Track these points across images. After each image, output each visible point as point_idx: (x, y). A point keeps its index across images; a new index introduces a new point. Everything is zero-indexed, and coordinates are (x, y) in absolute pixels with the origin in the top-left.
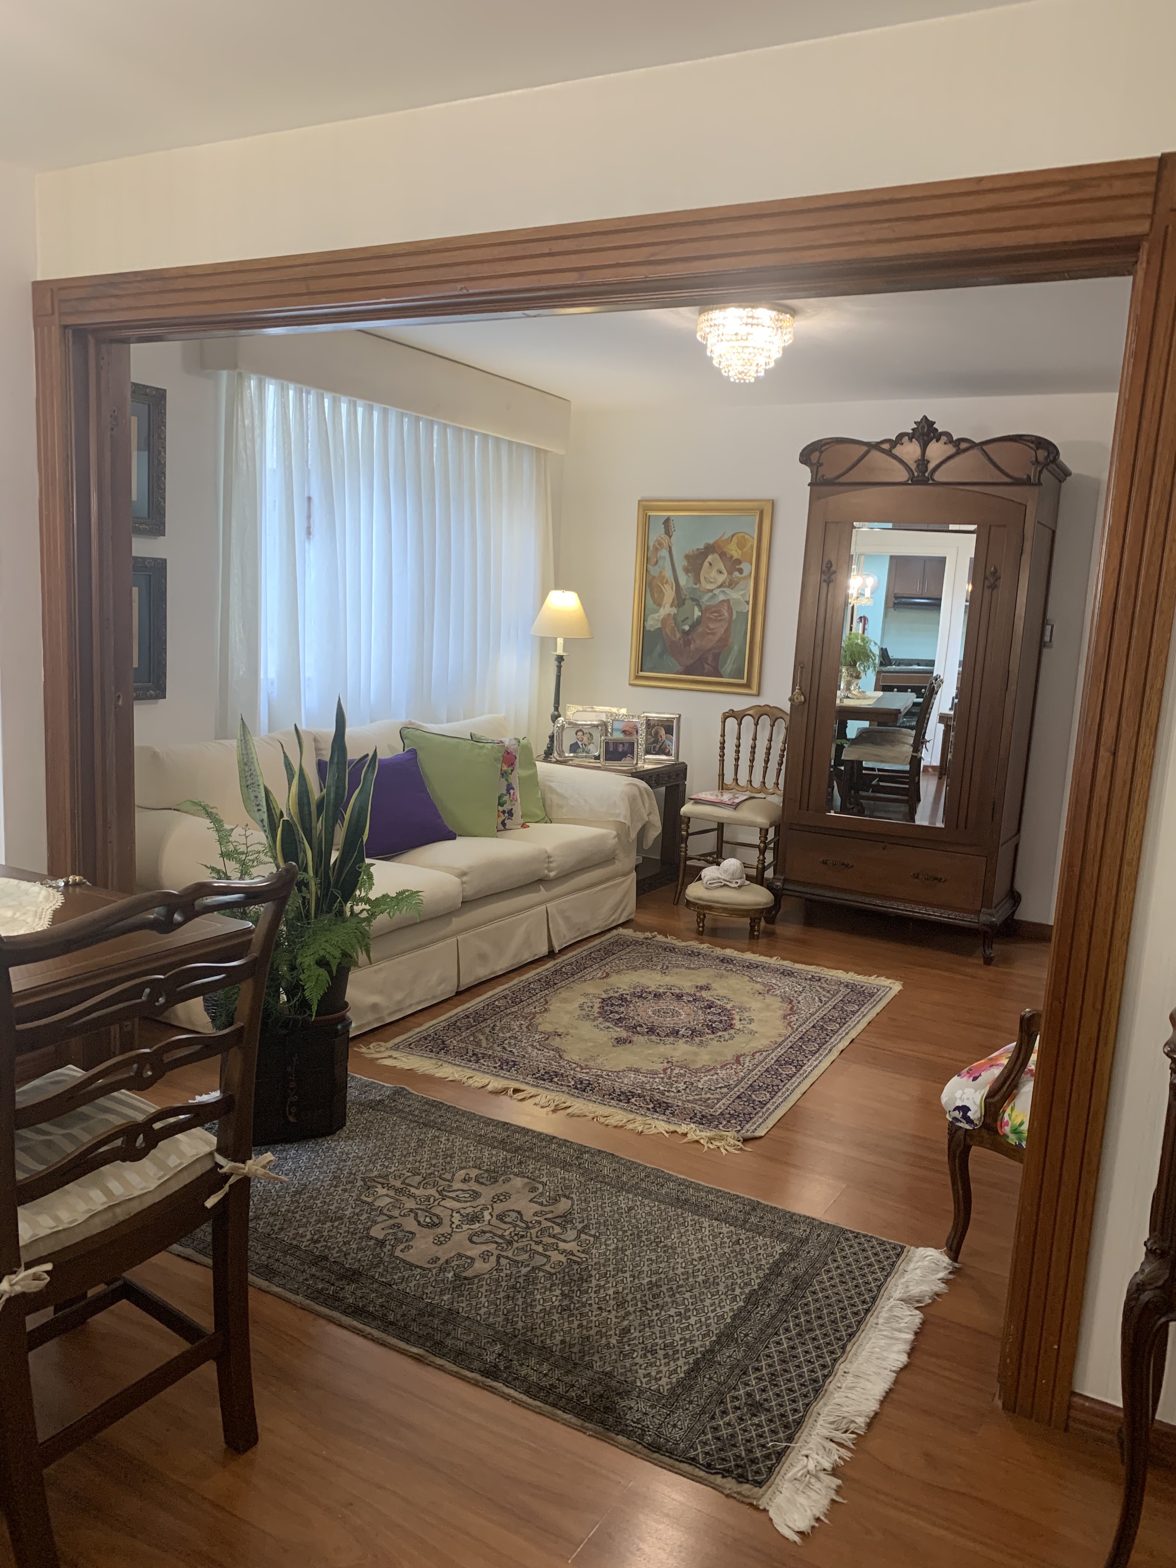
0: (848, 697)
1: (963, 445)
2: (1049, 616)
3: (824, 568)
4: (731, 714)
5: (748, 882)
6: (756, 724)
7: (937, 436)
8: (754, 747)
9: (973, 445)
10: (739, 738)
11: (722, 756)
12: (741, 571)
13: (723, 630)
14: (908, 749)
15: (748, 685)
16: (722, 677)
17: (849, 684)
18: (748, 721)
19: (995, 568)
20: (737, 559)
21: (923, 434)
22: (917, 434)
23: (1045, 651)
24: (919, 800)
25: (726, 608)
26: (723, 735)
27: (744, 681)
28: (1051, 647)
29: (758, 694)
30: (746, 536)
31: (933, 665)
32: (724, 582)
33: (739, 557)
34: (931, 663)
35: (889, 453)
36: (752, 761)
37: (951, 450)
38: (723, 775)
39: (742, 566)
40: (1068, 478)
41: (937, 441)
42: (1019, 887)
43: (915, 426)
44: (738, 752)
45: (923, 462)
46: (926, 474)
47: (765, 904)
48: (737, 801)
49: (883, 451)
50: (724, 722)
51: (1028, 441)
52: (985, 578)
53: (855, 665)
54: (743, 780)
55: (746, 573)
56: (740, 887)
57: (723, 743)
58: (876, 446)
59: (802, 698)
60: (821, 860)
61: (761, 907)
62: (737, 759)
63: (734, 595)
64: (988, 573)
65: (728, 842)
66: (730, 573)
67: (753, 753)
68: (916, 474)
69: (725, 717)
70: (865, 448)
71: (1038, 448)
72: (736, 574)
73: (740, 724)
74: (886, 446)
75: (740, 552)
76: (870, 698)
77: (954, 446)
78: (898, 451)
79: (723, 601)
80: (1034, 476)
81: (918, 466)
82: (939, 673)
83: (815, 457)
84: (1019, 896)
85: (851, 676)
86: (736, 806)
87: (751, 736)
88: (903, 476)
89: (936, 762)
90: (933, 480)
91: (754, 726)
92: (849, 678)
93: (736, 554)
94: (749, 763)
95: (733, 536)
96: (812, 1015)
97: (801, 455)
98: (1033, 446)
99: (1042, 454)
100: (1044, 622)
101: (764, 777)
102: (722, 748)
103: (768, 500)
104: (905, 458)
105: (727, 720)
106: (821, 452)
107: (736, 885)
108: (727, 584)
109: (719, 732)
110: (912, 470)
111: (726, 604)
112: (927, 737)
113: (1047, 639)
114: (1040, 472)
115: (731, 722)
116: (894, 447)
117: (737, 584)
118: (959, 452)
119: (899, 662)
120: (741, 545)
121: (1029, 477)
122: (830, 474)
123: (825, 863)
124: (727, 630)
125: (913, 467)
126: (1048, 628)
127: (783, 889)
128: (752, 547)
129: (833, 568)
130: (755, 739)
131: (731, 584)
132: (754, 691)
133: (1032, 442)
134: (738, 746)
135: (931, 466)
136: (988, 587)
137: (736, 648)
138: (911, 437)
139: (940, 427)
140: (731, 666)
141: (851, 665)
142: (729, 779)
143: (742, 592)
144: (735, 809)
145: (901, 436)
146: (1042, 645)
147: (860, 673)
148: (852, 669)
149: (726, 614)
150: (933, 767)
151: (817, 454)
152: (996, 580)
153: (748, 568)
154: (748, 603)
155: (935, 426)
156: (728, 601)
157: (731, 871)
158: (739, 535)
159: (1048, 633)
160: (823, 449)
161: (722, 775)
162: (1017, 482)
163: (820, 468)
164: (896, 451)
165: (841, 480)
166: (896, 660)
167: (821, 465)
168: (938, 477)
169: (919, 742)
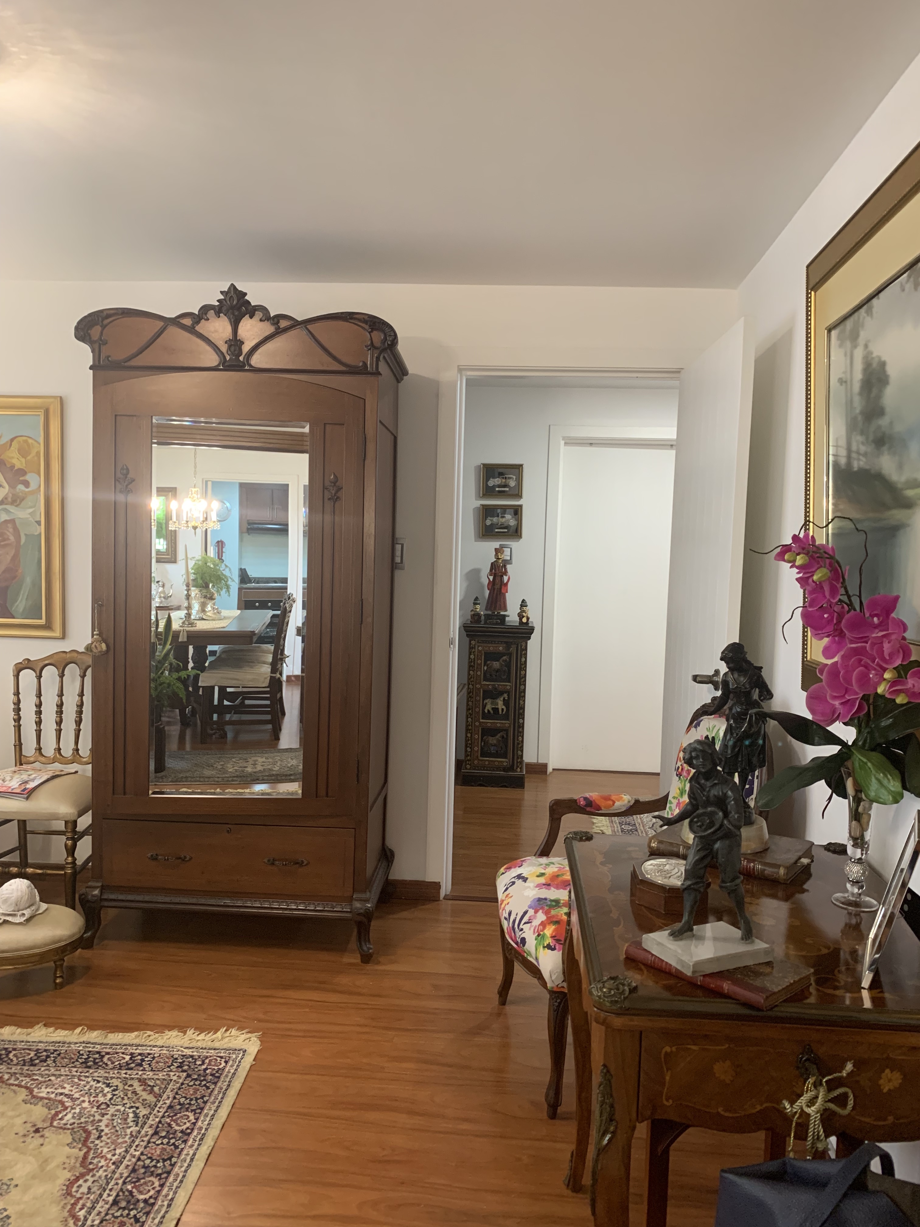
0: (203, 619)
1: (283, 324)
2: (398, 534)
3: (119, 475)
4: (27, 664)
5: (44, 906)
6: (62, 676)
7: (251, 310)
8: (60, 706)
9: (295, 324)
10: (39, 695)
11: (18, 719)
12: (27, 484)
13: (9, 558)
14: (266, 669)
15: (48, 626)
16: (14, 618)
17: (203, 606)
18: (50, 672)
19: (335, 476)
20: (20, 469)
21: (232, 308)
22: (224, 309)
23: (397, 573)
24: (284, 714)
25: (11, 530)
26: (17, 693)
27: (43, 621)
28: (402, 569)
29: (64, 637)
30: (30, 441)
31: (287, 583)
32: (6, 498)
33: (23, 466)
34: (285, 580)
35: (191, 330)
36: (59, 723)
37: (268, 329)
38: (21, 745)
39: (28, 477)
40: (405, 377)
41: (251, 317)
42: (391, 843)
43: (222, 297)
44: (39, 713)
45: (235, 343)
46: (241, 358)
47: (70, 937)
48: (31, 785)
49: (184, 327)
50: (17, 676)
51: (359, 320)
52: (325, 488)
53: (207, 586)
54: (49, 750)
55: (33, 486)
56: (28, 920)
57: (17, 703)
58: (175, 321)
59: (104, 646)
60: (149, 855)
61: (63, 944)
62: (39, 723)
63: (20, 514)
64: (327, 483)
65: (33, 832)
66: (12, 486)
67: (60, 712)
68: (228, 358)
69: (19, 669)
70: (161, 324)
71: (372, 331)
72: (21, 487)
73: (39, 677)
74: (188, 322)
75: (23, 460)
76: (225, 618)
77: (273, 324)
78: (203, 327)
79: (6, 522)
80: (372, 364)
81: (230, 347)
82: (292, 592)
83: (95, 332)
84: (392, 853)
85: (205, 597)
86: (28, 794)
87: (56, 691)
88: (212, 360)
89: (298, 672)
90: (250, 366)
91: (58, 679)
92: (202, 600)
93: (18, 462)
94: (55, 726)
95: (12, 440)
96: (117, 1164)
97: (77, 328)
98: (367, 327)
99: (378, 337)
100: (394, 541)
101: (77, 743)
102: (17, 710)
103: (55, 397)
104: (213, 337)
105: (22, 673)
106: (104, 327)
107: (22, 919)
108: (10, 499)
109: (12, 690)
110: (222, 353)
111: (10, 525)
112: (286, 652)
113: (398, 560)
114: (378, 359)
115: (28, 677)
116: (198, 322)
117: (23, 499)
118: (279, 332)
119: (258, 580)
120: (24, 452)
121: (365, 364)
122: (119, 355)
123: (154, 858)
124: (15, 558)
125: (224, 348)
126: (398, 547)
127: (101, 900)
128: (38, 453)
129: (130, 475)
130: (61, 695)
131: (16, 500)
132: (58, 633)
133: (365, 322)
134: (39, 705)
135: (246, 348)
136: (329, 499)
137: (28, 580)
138: (219, 310)
139: (253, 299)
140: (24, 602)
141: (203, 587)
142: (29, 748)
143: (31, 510)
144: (27, 798)
145: (205, 309)
146: (394, 567)
147: (213, 594)
148: (204, 591)
149: (12, 538)
150: (296, 677)
151: (98, 329)
152: (337, 492)
153: (36, 480)
154: (39, 523)
155: (246, 298)
156: (13, 521)
157: (13, 899)
158: (21, 439)
159: (398, 553)
160: (106, 322)
161: (19, 745)
162: (352, 371)
163: (103, 348)
164: (199, 328)
165: (133, 363)
166: (255, 578)
167: (105, 343)
168: (257, 360)
169: (279, 658)
